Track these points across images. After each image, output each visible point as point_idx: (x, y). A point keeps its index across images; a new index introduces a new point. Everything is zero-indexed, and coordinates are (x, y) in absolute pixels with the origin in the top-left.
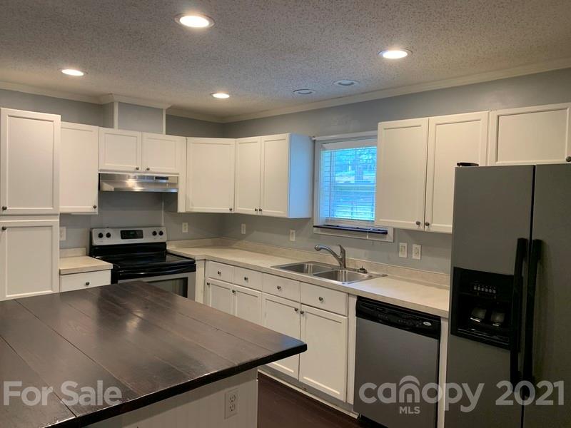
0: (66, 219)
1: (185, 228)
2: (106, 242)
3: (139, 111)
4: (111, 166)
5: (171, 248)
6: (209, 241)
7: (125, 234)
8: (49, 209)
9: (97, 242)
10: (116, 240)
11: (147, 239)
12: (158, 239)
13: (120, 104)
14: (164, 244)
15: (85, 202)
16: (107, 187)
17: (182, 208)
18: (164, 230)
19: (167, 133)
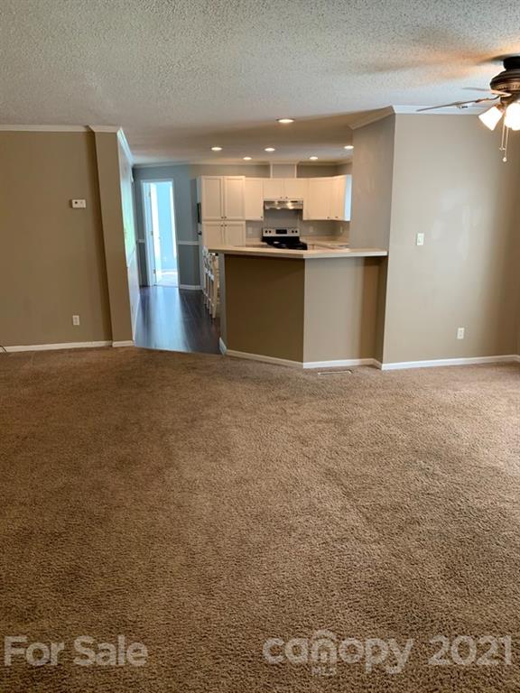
0: (249, 222)
1: (311, 230)
2: (268, 235)
3: (283, 168)
4: (269, 197)
5: (301, 240)
6: (326, 237)
7: (278, 232)
8: (241, 218)
9: (265, 235)
10: (273, 234)
11: (289, 234)
12: (295, 235)
13: (274, 165)
14: (298, 238)
15: (258, 215)
16: (267, 208)
17: (305, 218)
18: (298, 230)
19: (298, 177)
